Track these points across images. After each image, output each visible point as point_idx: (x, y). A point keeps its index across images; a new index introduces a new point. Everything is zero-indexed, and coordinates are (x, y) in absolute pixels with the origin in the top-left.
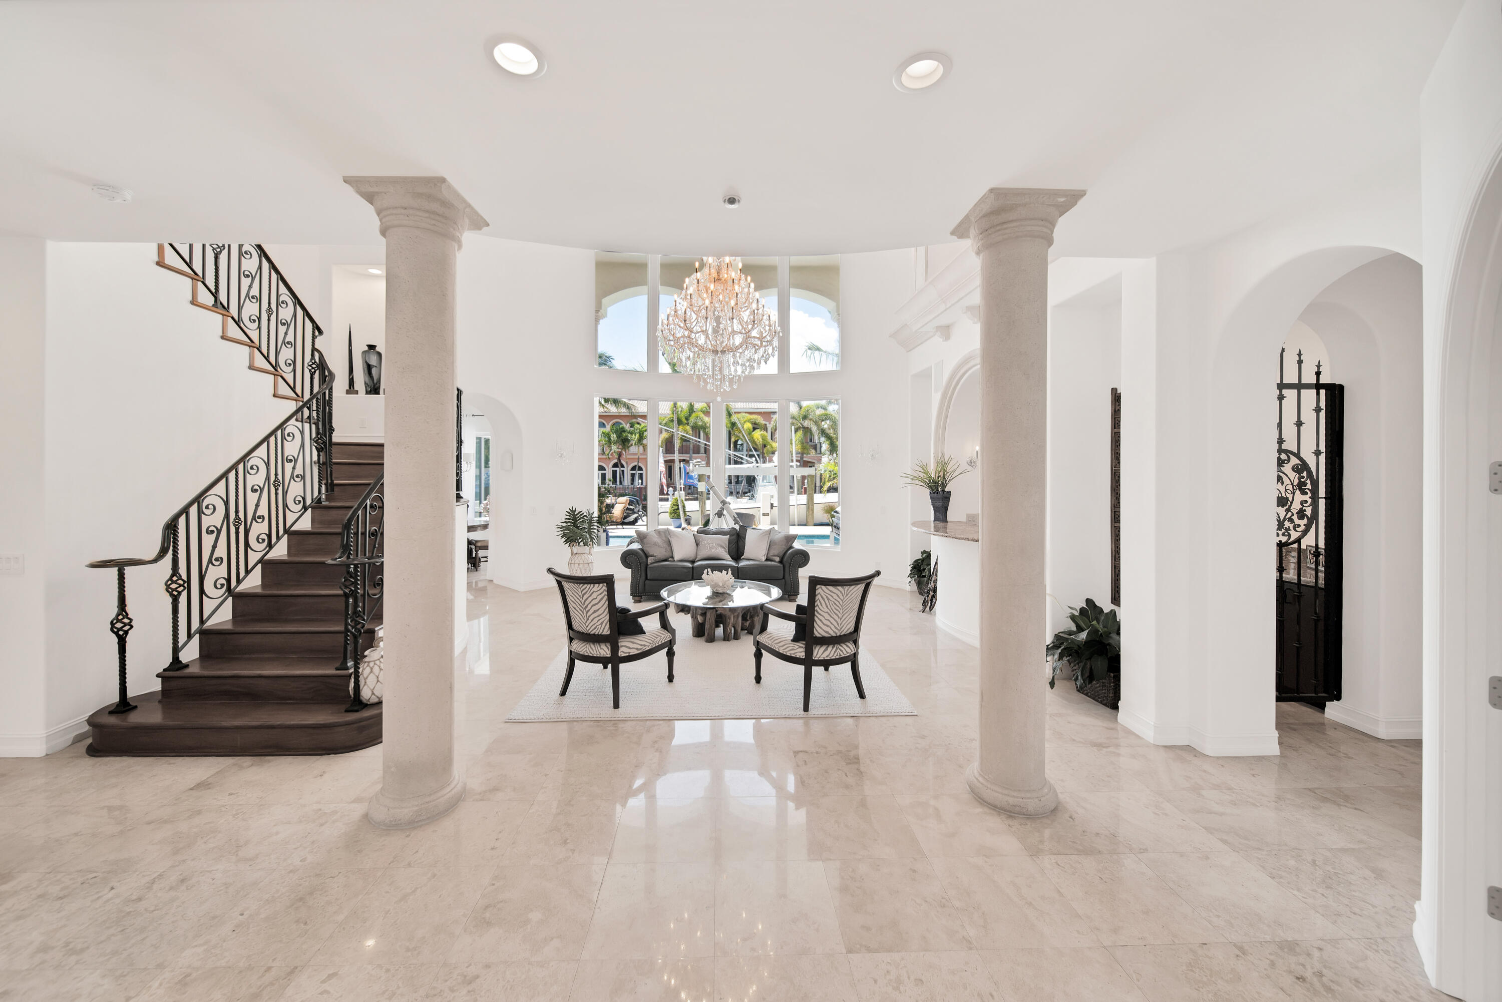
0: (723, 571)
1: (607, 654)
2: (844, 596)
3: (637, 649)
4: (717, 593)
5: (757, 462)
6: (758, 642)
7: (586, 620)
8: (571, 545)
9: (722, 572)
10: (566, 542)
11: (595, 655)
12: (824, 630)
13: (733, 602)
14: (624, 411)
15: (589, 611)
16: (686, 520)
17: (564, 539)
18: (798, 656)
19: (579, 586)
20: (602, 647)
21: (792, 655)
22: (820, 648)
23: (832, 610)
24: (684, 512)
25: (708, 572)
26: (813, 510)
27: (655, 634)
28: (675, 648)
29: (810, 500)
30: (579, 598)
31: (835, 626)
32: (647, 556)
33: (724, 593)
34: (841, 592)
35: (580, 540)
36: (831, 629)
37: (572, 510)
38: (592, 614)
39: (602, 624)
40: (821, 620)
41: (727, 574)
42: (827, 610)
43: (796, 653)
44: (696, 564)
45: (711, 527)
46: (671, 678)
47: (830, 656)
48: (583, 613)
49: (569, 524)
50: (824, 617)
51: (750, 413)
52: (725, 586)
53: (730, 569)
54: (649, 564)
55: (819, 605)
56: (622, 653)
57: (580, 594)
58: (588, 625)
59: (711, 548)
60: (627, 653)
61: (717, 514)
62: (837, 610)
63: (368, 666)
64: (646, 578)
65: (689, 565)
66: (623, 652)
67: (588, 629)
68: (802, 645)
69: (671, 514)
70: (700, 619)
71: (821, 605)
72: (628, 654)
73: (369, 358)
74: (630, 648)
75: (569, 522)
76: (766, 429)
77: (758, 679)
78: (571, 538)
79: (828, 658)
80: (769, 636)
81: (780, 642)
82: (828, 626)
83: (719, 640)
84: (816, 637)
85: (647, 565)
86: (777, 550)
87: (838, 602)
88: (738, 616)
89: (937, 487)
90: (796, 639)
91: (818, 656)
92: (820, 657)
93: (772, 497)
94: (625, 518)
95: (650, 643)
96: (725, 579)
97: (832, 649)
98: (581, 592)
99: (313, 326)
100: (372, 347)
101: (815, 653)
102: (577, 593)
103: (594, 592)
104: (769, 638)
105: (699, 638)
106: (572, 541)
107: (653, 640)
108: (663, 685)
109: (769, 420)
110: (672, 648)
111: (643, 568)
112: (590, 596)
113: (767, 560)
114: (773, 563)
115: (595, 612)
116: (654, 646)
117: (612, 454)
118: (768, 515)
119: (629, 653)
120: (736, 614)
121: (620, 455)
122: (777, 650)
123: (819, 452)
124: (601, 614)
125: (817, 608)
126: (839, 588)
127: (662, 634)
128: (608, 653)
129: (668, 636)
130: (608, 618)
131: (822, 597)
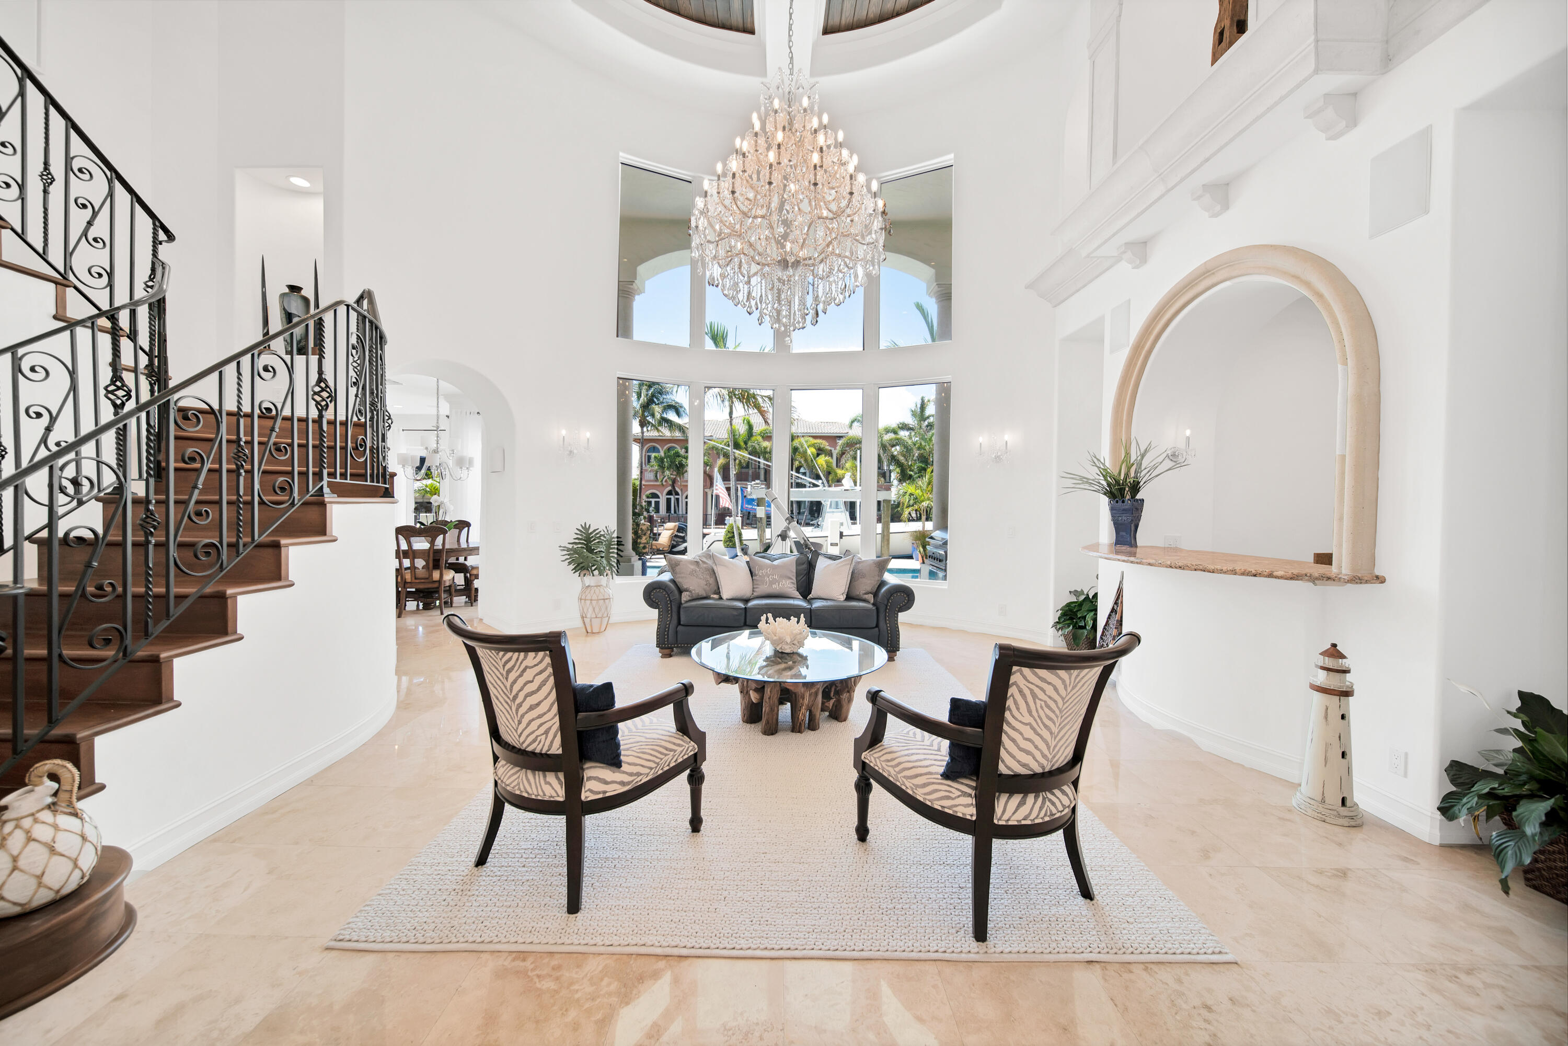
0: (792, 618)
1: (558, 796)
2: (1069, 689)
3: (623, 783)
4: (782, 653)
5: (824, 486)
6: (864, 763)
7: (517, 724)
8: (582, 575)
9: (789, 619)
10: (575, 570)
11: (533, 797)
12: (1018, 762)
13: (807, 668)
14: (678, 434)
15: (520, 705)
16: (742, 550)
17: (572, 567)
18: (960, 815)
19: (498, 654)
20: (548, 779)
21: (947, 810)
22: (1009, 798)
23: (1041, 719)
24: (741, 541)
25: (767, 619)
26: (888, 540)
27: (661, 746)
28: (705, 767)
29: (886, 529)
30: (501, 677)
31: (1042, 753)
32: (680, 591)
33: (793, 653)
34: (1063, 681)
35: (593, 568)
36: (1034, 758)
37: (584, 528)
38: (526, 713)
39: (546, 733)
40: (1013, 740)
41: (798, 622)
42: (1028, 719)
43: (956, 806)
44: (751, 604)
45: (772, 553)
46: (696, 824)
47: (1032, 817)
48: (511, 708)
49: (580, 546)
50: (1021, 734)
51: (815, 437)
52: (796, 642)
53: (802, 615)
54: (683, 602)
55: (1013, 707)
56: (588, 794)
57: (501, 670)
58: (521, 733)
59: (773, 582)
60: (599, 793)
61: (780, 535)
62: (1050, 719)
63: (17, 827)
64: (679, 623)
65: (741, 605)
66: (591, 790)
67: (522, 739)
68: (969, 791)
69: (725, 542)
70: (754, 697)
71: (1018, 709)
72: (601, 796)
73: (289, 303)
74: (606, 782)
75: (580, 543)
76: (831, 454)
77: (862, 833)
78: (581, 565)
79: (1028, 822)
80: (889, 757)
81: (916, 776)
82: (1028, 753)
83: (785, 730)
84: (1001, 775)
85: (681, 603)
86: (865, 586)
87: (1055, 701)
88: (816, 694)
89: (1121, 491)
90: (950, 774)
91: (1006, 817)
92: (1008, 820)
93: (842, 524)
94: (674, 546)
95: (651, 769)
96: (794, 632)
97: (1034, 803)
98: (504, 666)
99: (154, 224)
100: (294, 289)
101: (999, 810)
102: (497, 668)
103: (526, 667)
104: (888, 761)
105: (753, 726)
106: (583, 568)
107: (658, 760)
108: (680, 839)
109: (835, 446)
110: (699, 767)
111: (675, 609)
112: (521, 675)
113: (849, 598)
114: (861, 604)
115: (532, 708)
116: (660, 772)
117: (666, 481)
118: (836, 545)
119: (605, 792)
120: (813, 691)
121: (674, 481)
122: (911, 792)
123: (888, 481)
124: (545, 713)
125: (1007, 714)
126: (1062, 673)
127: (679, 745)
128: (561, 795)
129: (690, 748)
130: (558, 724)
131: (1021, 691)
